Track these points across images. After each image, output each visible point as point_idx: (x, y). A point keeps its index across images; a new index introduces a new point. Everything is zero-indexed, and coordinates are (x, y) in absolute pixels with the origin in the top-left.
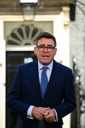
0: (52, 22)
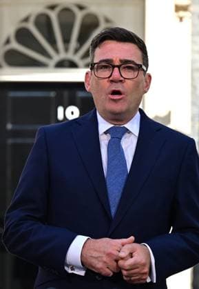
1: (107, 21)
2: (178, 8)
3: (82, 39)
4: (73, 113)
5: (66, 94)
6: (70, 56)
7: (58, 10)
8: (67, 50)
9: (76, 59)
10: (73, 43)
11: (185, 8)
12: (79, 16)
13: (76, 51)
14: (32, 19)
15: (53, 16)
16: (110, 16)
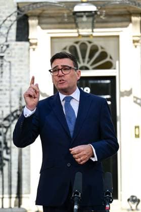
0: (118, 37)
1: (102, 48)
2: (134, 42)
3: (91, 56)
4: (87, 90)
5: (84, 82)
6: (85, 64)
7: (79, 44)
8: (84, 62)
9: (88, 66)
10: (87, 59)
11: (137, 42)
12: (89, 46)
13: (88, 62)
14: (68, 48)
15: (77, 46)
16: (103, 46)
